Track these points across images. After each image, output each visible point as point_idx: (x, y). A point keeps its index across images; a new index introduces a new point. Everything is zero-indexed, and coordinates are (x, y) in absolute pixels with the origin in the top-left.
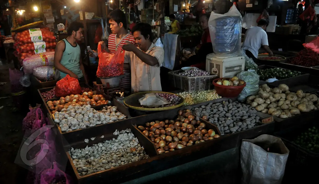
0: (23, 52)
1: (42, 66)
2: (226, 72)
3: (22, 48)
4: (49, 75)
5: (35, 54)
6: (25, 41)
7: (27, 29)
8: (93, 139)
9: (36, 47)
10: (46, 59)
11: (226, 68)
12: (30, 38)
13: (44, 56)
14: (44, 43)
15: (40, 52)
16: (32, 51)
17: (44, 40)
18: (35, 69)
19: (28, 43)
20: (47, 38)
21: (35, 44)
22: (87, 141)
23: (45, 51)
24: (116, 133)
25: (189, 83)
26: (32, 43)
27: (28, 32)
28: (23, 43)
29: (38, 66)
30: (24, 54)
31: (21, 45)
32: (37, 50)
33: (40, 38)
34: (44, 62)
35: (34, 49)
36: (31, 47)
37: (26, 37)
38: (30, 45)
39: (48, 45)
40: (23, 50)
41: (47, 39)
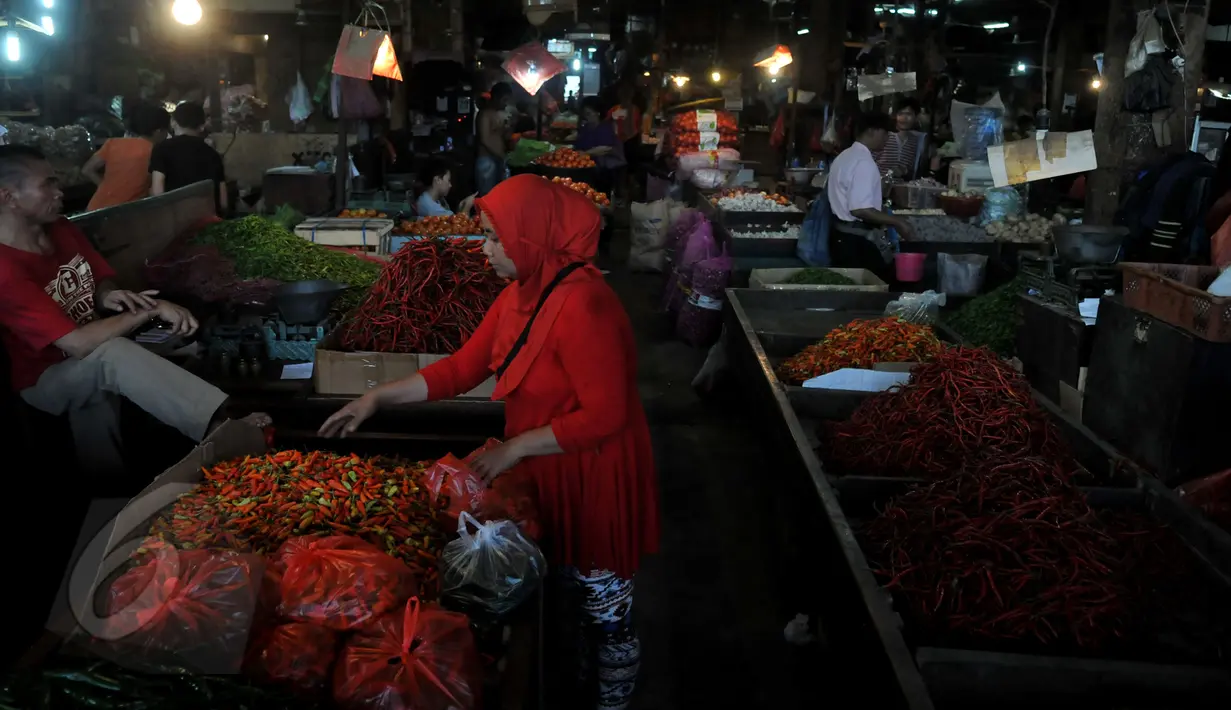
0: (680, 145)
1: (707, 168)
2: (969, 185)
3: (681, 138)
4: (716, 184)
5: (698, 150)
6: (688, 128)
7: (693, 108)
8: (757, 226)
9: (702, 140)
10: (717, 157)
11: (969, 180)
12: (696, 124)
13: (714, 152)
14: (717, 136)
15: (707, 148)
16: (694, 146)
17: (718, 130)
18: (695, 171)
19: (692, 131)
20: (723, 126)
21: (702, 135)
22: (750, 226)
23: (715, 148)
24: (785, 226)
25: (910, 194)
26: (698, 132)
27: (695, 114)
28: (684, 130)
29: (701, 168)
30: (680, 149)
31: (679, 133)
32: (703, 145)
33: (712, 125)
34: (712, 163)
35: (699, 143)
36: (694, 138)
37: (691, 121)
38: (694, 135)
39: (723, 139)
40: (682, 142)
41: (724, 130)
